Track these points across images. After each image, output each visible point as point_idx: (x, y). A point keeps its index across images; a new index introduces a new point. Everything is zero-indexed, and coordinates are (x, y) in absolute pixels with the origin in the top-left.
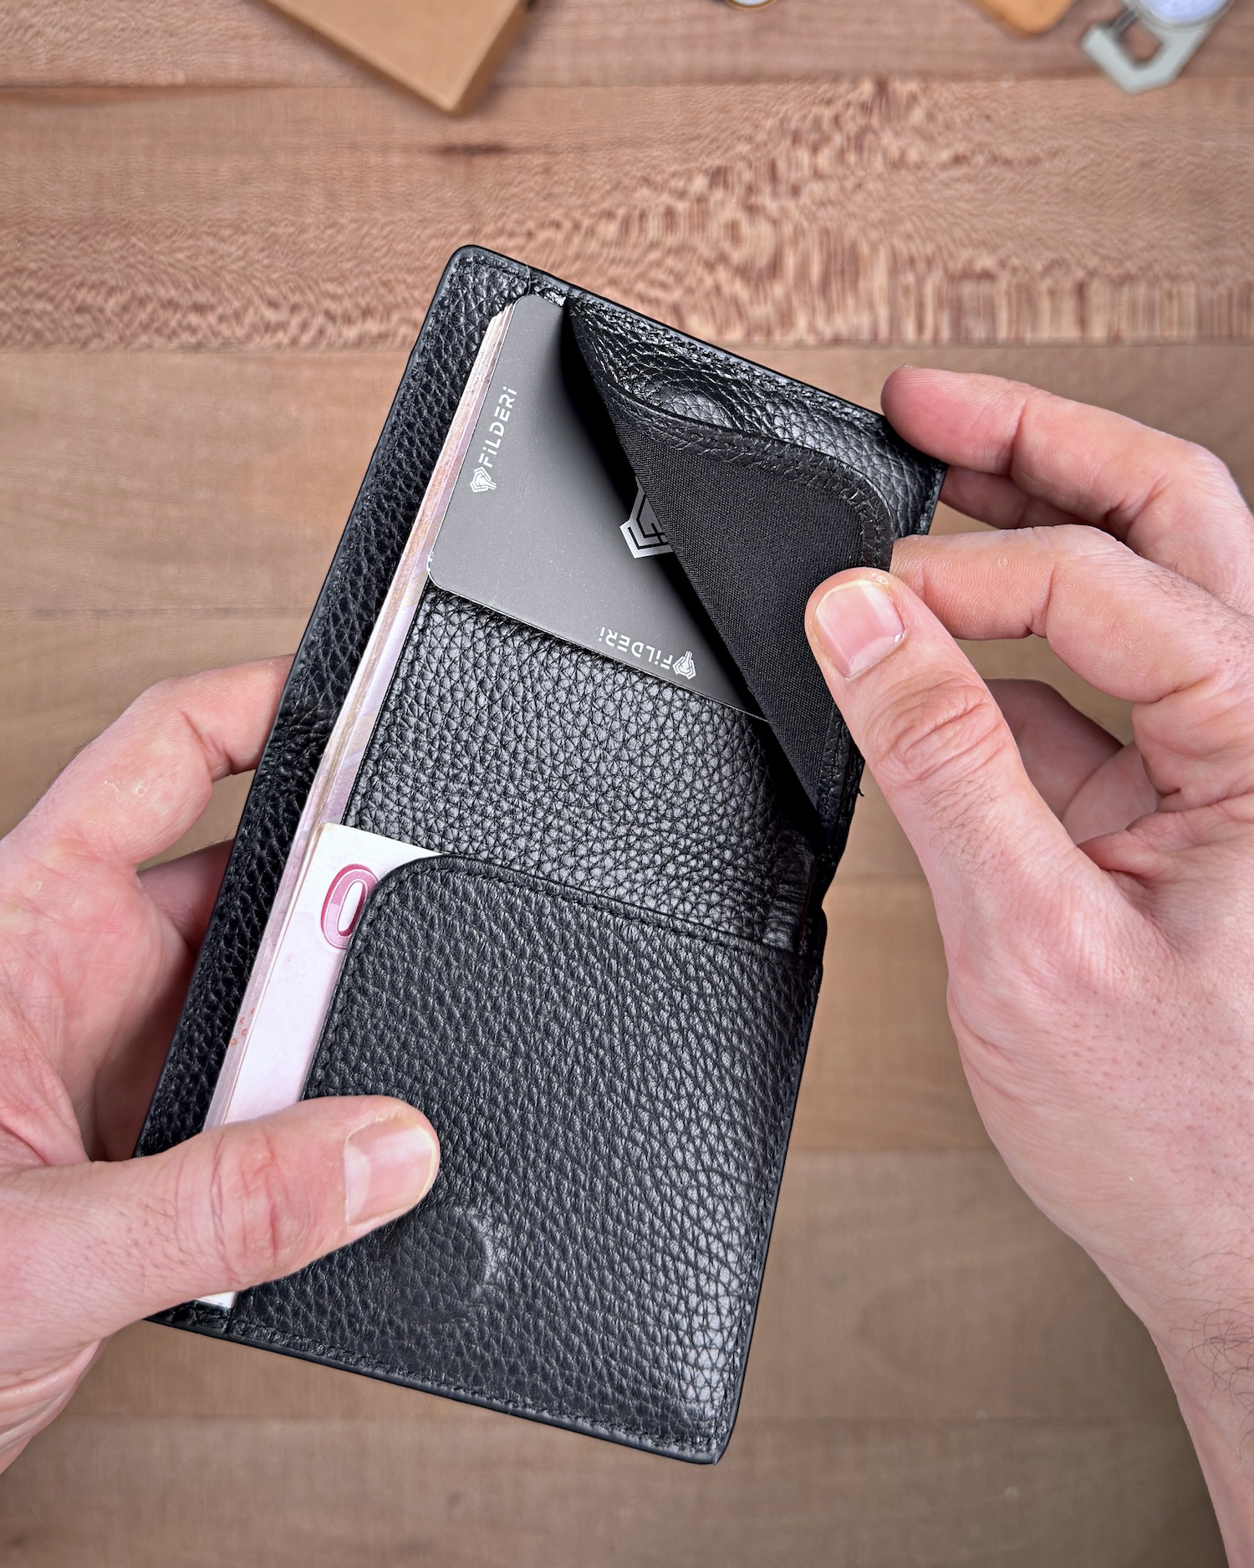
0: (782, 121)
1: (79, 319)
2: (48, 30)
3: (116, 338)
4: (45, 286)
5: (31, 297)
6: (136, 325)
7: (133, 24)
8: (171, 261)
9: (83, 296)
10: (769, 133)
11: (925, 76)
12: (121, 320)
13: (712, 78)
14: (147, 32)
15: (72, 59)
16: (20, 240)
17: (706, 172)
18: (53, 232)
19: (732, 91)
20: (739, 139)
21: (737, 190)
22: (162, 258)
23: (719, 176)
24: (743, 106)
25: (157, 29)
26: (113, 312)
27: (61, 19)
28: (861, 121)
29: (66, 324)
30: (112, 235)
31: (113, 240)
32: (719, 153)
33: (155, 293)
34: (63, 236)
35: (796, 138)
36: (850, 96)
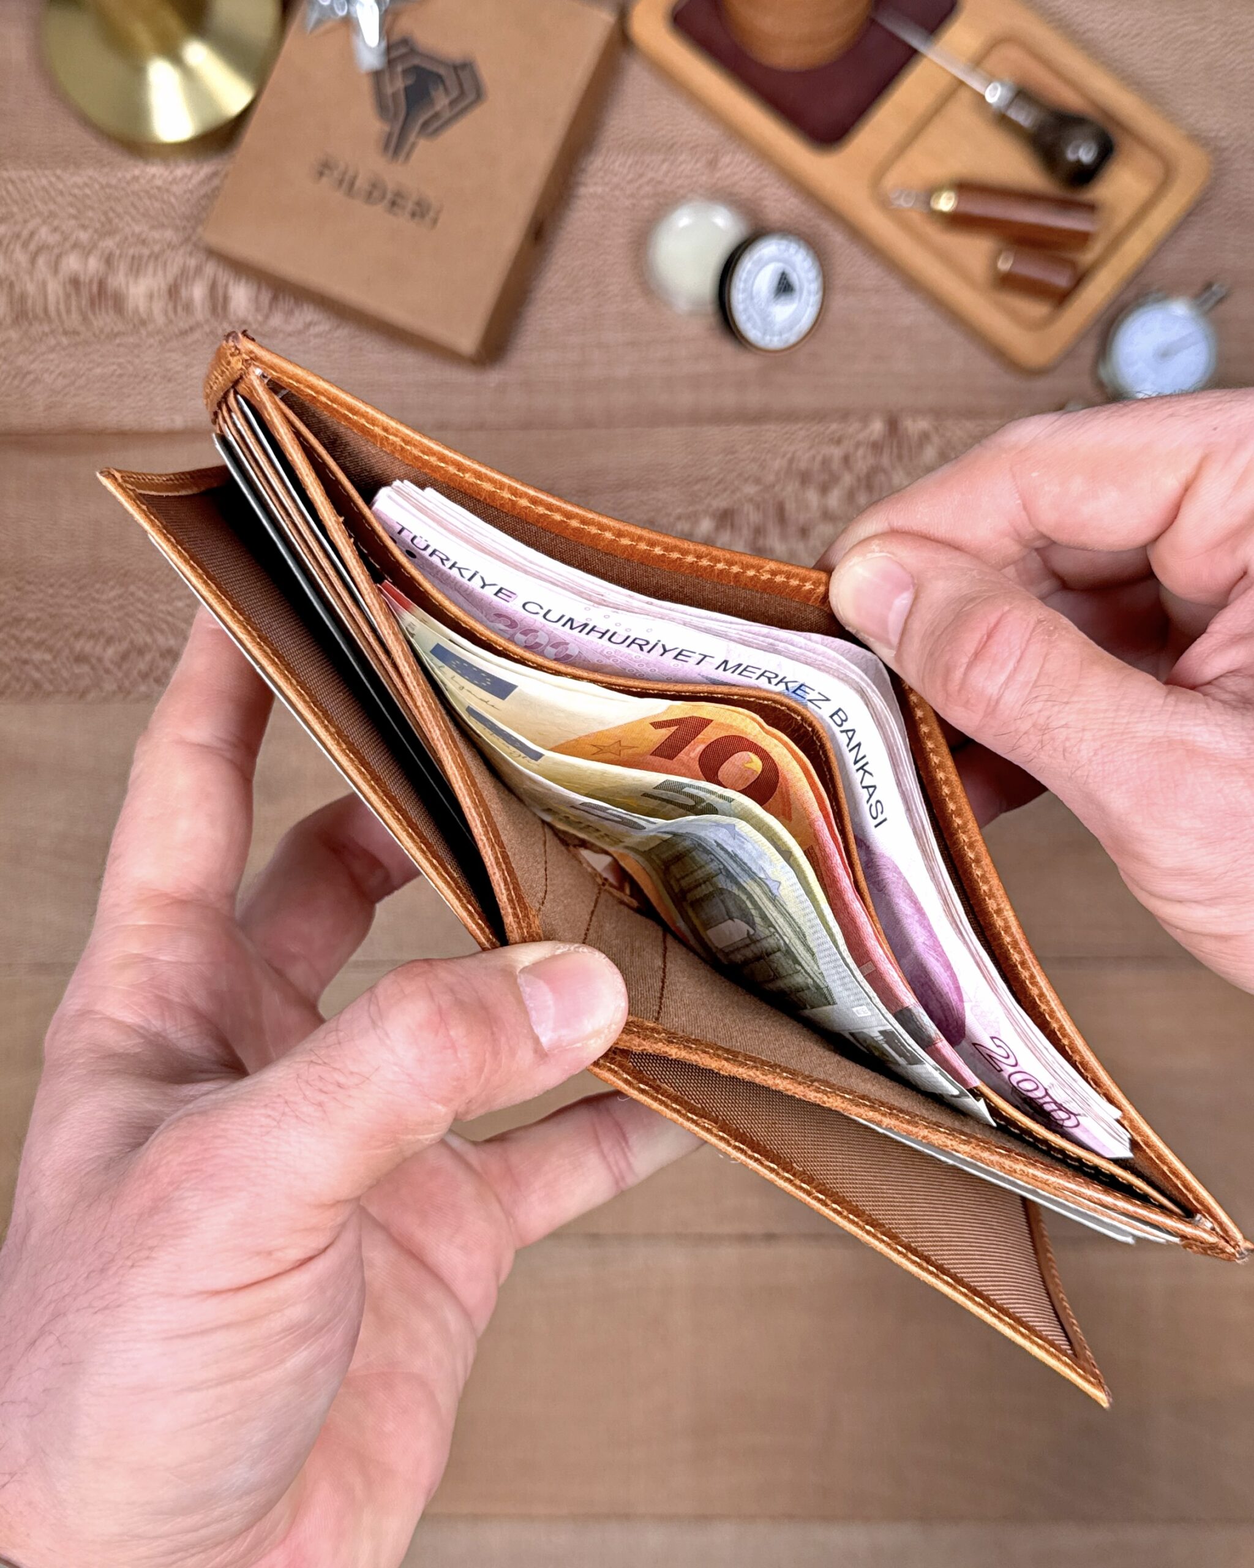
0: (791, 461)
1: (77, 670)
2: (46, 375)
3: (114, 687)
4: (44, 635)
5: (29, 646)
6: (135, 673)
7: (131, 368)
8: (170, 609)
9: (83, 645)
10: (777, 474)
11: (938, 413)
12: (120, 667)
13: (718, 417)
14: (145, 378)
15: (69, 406)
16: (18, 589)
17: (713, 516)
18: (52, 580)
19: (738, 432)
20: (746, 480)
21: (745, 531)
22: (161, 607)
23: (726, 518)
24: (749, 447)
25: (155, 374)
26: (112, 662)
27: (58, 366)
28: (871, 461)
29: (65, 674)
30: (111, 583)
31: (113, 588)
32: (725, 495)
33: (155, 641)
34: (62, 585)
35: (805, 478)
36: (861, 436)
